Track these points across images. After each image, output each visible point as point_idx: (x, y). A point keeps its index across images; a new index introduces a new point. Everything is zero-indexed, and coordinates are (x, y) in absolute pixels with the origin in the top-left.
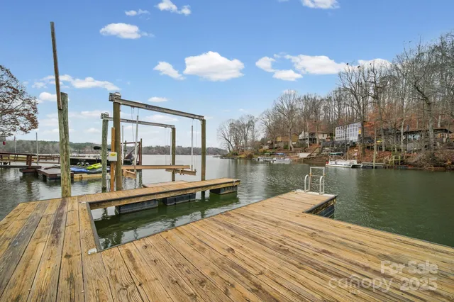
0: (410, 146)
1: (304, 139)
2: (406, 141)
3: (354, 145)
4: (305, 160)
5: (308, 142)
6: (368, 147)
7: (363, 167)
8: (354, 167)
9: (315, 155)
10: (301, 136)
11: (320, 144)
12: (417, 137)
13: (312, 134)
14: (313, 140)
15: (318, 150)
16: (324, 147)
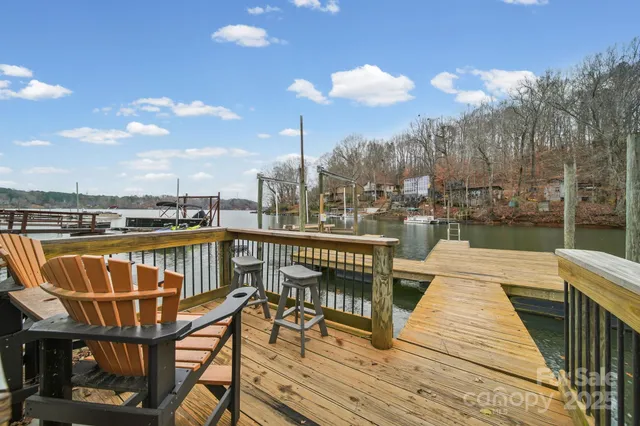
0: (474, 202)
1: (370, 192)
2: (470, 197)
3: (424, 200)
4: (375, 217)
5: (374, 195)
6: (438, 202)
7: (440, 223)
8: (432, 223)
9: (384, 210)
10: (366, 188)
11: (388, 198)
12: (479, 192)
13: (378, 186)
14: (380, 193)
15: (387, 205)
16: (393, 201)
